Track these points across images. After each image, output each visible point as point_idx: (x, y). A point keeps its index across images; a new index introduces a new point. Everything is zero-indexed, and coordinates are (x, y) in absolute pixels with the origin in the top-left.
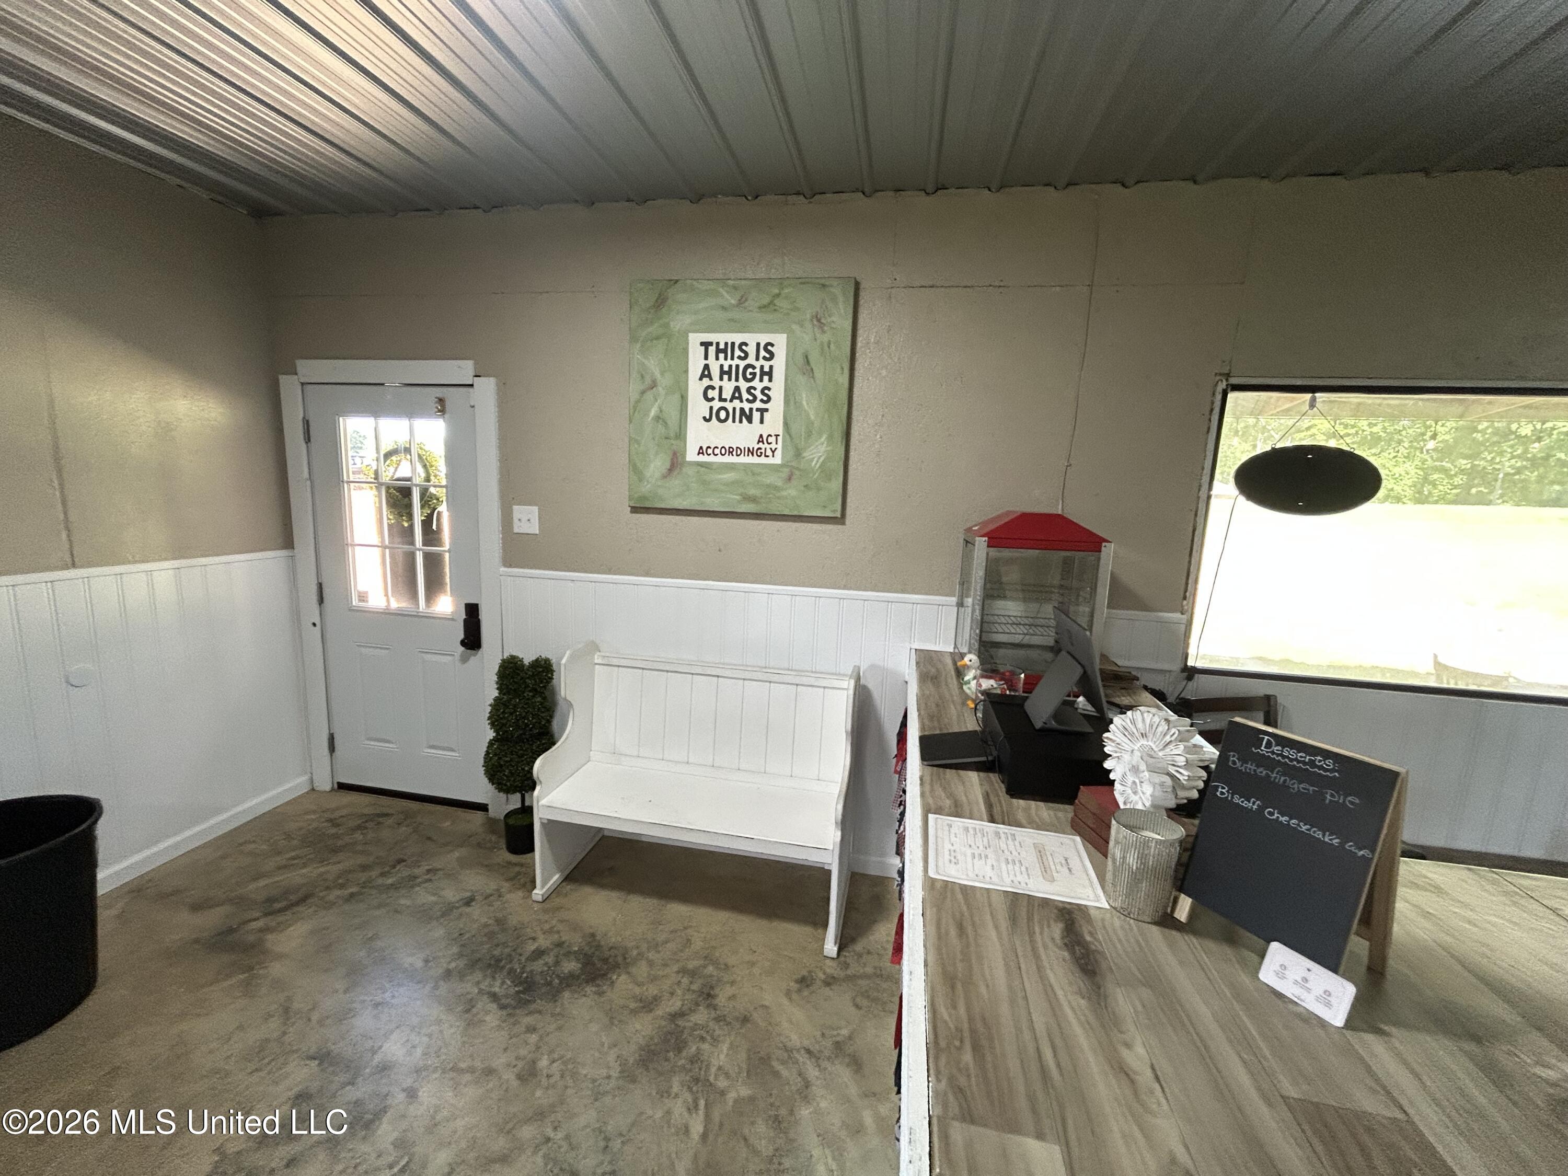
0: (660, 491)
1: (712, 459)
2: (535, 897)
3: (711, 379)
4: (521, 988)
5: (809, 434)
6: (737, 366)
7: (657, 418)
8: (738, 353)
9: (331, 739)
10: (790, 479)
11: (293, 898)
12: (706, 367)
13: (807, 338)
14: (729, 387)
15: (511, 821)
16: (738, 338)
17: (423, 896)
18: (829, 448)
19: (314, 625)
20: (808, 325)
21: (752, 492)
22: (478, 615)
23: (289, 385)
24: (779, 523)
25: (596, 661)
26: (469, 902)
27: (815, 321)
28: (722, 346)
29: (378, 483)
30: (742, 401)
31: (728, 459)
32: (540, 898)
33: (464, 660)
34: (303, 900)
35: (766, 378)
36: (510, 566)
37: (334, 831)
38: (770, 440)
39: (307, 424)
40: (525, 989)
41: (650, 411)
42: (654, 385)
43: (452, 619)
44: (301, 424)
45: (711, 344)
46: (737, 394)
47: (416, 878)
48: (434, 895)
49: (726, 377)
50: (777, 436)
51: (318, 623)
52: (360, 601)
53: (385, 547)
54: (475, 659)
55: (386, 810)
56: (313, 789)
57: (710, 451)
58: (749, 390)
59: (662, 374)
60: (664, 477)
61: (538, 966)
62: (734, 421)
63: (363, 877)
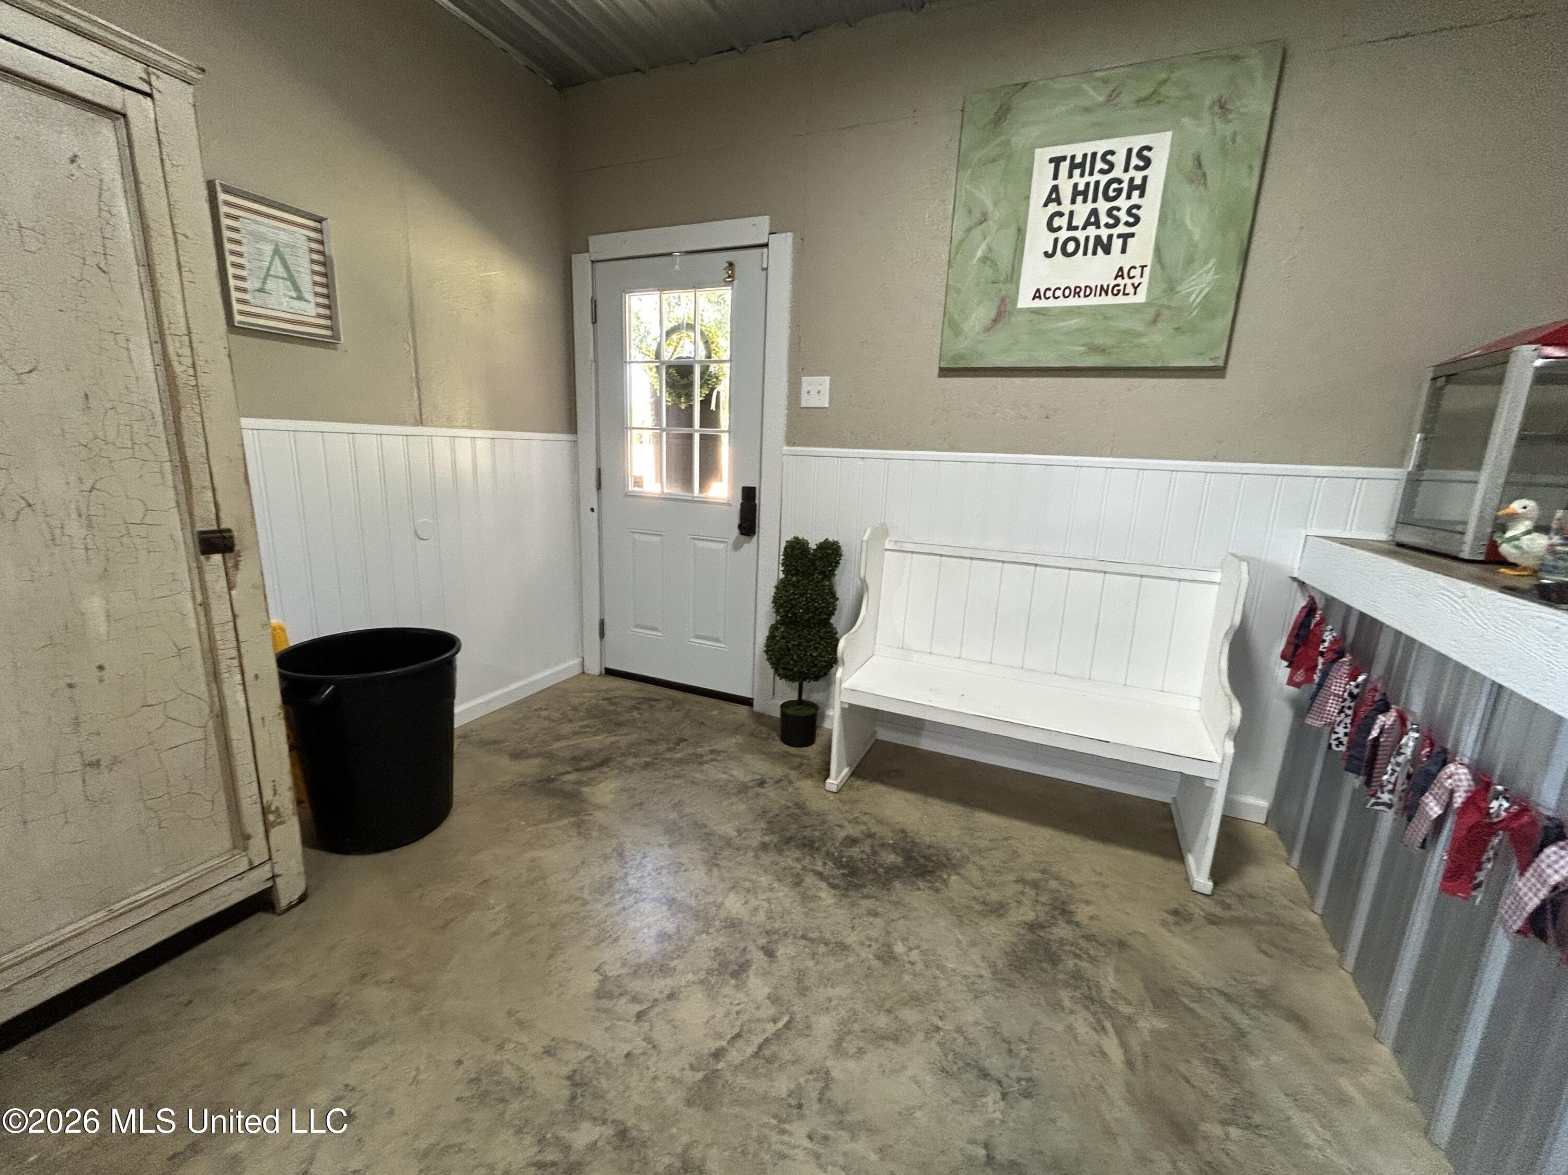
0: (980, 348)
1: (1052, 303)
2: (828, 787)
3: (1059, 204)
4: (846, 872)
5: (1189, 261)
6: (1097, 183)
7: (985, 259)
8: (1099, 165)
9: (602, 624)
10: (1155, 321)
11: (596, 760)
12: (1055, 189)
13: (1204, 131)
14: (1082, 211)
15: (790, 711)
16: (1101, 147)
17: (714, 772)
18: (1216, 277)
19: (592, 510)
20: (1206, 115)
21: (1100, 341)
22: (754, 499)
23: (581, 262)
24: (1130, 380)
25: (887, 547)
26: (761, 783)
27: (1216, 108)
28: (1078, 160)
29: (660, 362)
30: (1098, 227)
31: (1073, 302)
32: (834, 789)
33: (737, 547)
34: (605, 762)
35: (1136, 193)
36: (794, 444)
37: (612, 708)
38: (1132, 274)
39: (594, 302)
40: (850, 872)
41: (976, 250)
42: (984, 219)
43: (729, 505)
44: (589, 303)
45: (1064, 158)
46: (1093, 219)
47: (702, 756)
48: (725, 773)
49: (1080, 199)
50: (1143, 267)
51: (596, 508)
52: (635, 486)
53: (662, 430)
54: (749, 547)
55: (653, 696)
56: (583, 673)
57: (1049, 294)
58: (1109, 213)
59: (995, 204)
60: (987, 329)
61: (855, 851)
62: (1085, 253)
63: (652, 749)
